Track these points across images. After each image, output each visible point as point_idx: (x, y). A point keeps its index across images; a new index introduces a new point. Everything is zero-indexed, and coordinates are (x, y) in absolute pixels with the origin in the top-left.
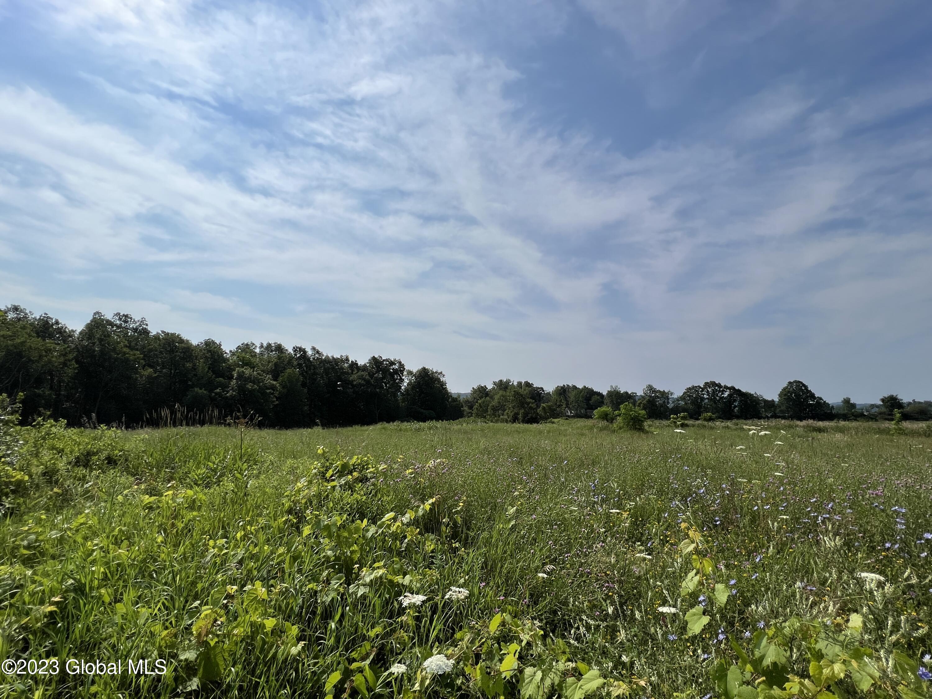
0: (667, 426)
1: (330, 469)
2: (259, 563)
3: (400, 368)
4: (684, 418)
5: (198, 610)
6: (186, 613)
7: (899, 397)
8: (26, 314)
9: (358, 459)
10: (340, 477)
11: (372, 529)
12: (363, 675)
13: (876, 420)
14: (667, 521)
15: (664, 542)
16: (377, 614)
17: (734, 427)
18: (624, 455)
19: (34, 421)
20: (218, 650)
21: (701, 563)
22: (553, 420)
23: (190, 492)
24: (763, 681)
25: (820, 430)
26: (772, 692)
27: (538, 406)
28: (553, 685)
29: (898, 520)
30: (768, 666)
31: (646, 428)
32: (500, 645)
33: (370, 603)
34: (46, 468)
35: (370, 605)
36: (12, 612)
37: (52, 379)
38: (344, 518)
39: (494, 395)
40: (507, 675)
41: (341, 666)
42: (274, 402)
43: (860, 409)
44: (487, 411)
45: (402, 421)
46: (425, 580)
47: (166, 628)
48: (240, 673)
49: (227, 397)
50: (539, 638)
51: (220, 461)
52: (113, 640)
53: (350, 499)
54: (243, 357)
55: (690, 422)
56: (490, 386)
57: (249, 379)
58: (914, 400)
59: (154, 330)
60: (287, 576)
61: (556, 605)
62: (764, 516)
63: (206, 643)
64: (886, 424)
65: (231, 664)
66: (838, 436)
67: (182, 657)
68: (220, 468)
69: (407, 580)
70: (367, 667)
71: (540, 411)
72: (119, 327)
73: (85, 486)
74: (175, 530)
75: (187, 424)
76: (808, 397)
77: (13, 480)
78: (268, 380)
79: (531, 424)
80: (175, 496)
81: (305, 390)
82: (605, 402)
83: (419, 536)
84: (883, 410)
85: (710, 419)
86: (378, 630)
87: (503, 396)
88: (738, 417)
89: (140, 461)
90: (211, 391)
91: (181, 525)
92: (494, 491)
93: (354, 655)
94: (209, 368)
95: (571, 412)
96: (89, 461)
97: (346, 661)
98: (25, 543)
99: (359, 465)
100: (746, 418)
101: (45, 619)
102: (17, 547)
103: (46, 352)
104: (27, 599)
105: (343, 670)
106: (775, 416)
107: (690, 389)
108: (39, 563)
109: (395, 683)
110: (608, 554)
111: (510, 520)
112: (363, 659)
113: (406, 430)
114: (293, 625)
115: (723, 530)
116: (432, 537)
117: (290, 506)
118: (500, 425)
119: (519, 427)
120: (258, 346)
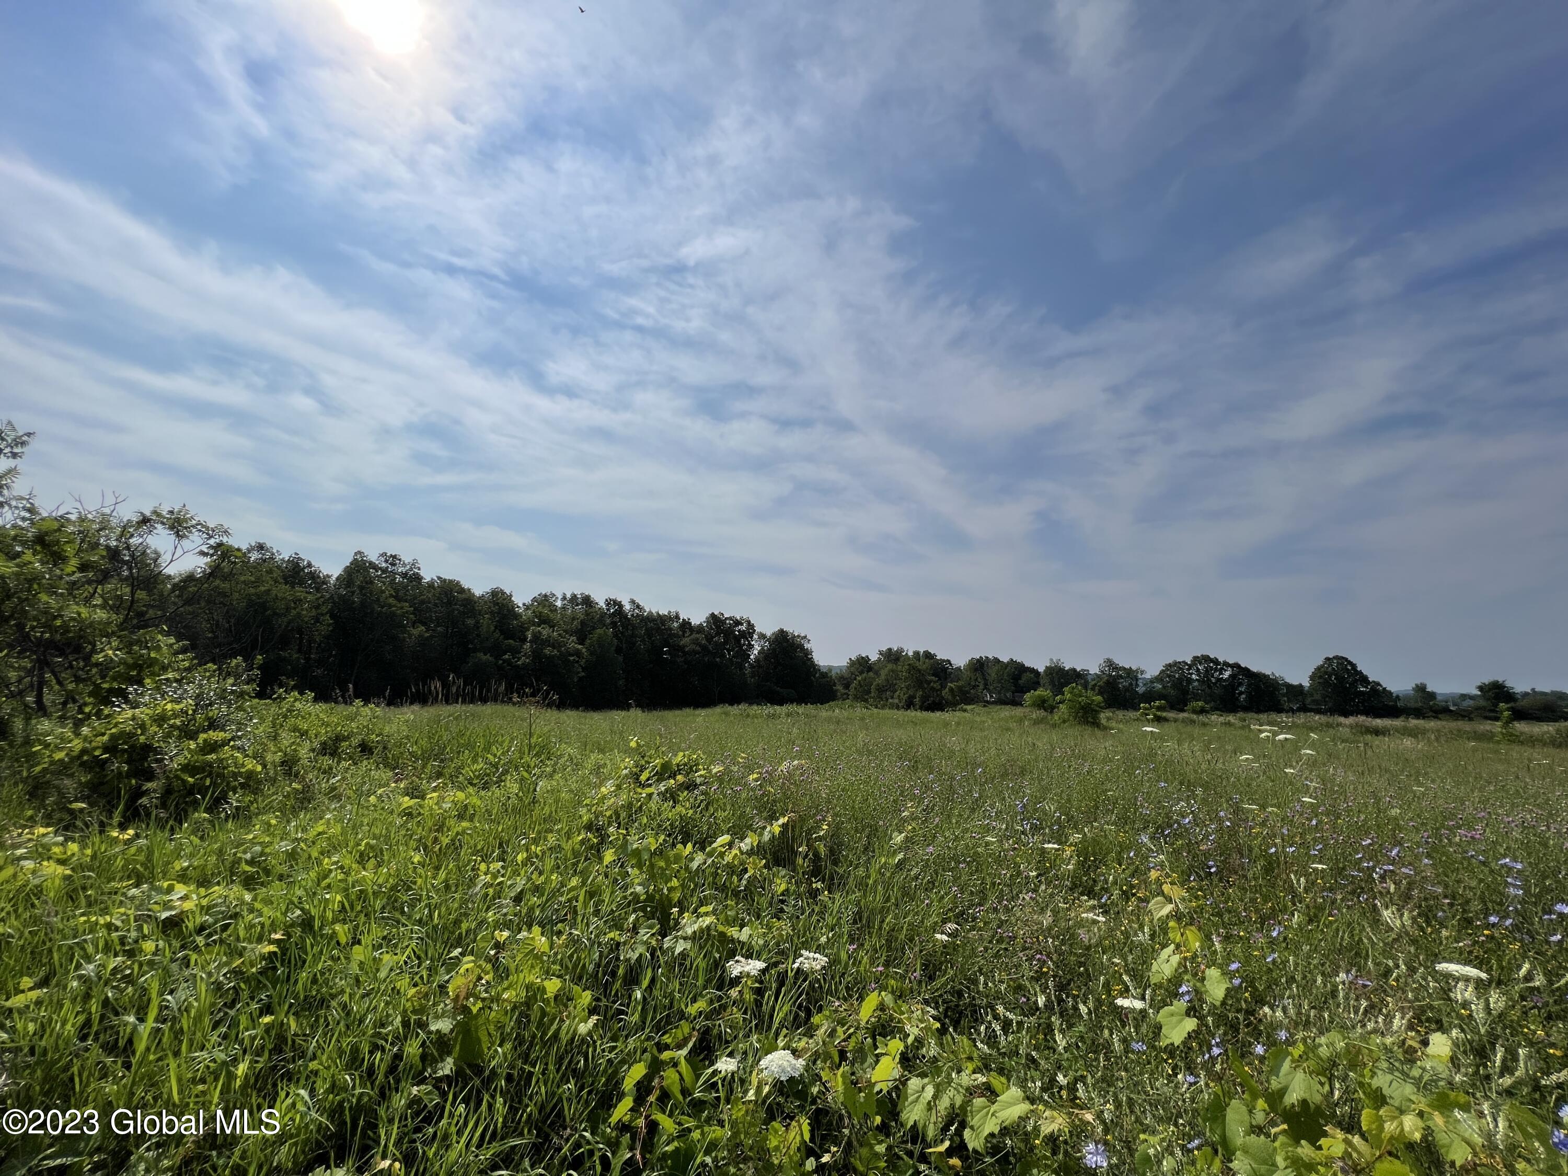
0: (1134, 720)
1: (645, 769)
2: (544, 898)
3: (748, 629)
4: (1159, 708)
5: (457, 961)
6: (442, 965)
7: (1509, 684)
8: (273, 554)
9: (684, 756)
10: (659, 781)
11: (699, 858)
12: (678, 1071)
13: (1471, 719)
14: (1133, 863)
15: (1126, 896)
16: (700, 982)
17: (1240, 724)
18: (1069, 760)
19: (275, 693)
20: (481, 1021)
21: (1182, 935)
22: (965, 707)
23: (461, 795)
24: (1285, 1130)
25: (1377, 732)
26: (1299, 1150)
27: (943, 687)
28: (952, 1106)
29: (1509, 880)
30: (1293, 1105)
31: (1104, 721)
32: (874, 1039)
33: (691, 964)
34: (285, 754)
35: (691, 968)
36: (222, 950)
37: (301, 639)
38: (661, 840)
39: (880, 669)
40: (884, 1087)
41: (647, 1056)
42: (579, 673)
43: (1442, 701)
44: (870, 692)
45: (751, 704)
46: (771, 936)
47: (415, 985)
48: (509, 1056)
49: (518, 666)
50: (933, 1034)
51: (503, 754)
52: (346, 998)
53: (671, 813)
54: (541, 613)
55: (1171, 715)
56: (874, 657)
57: (547, 642)
58: (1533, 690)
59: (428, 575)
60: (579, 918)
61: (961, 983)
62: (1286, 863)
63: (466, 1010)
64: (1487, 726)
65: (498, 1042)
66: (1408, 742)
67: (433, 1028)
68: (502, 762)
69: (744, 935)
70: (683, 1060)
71: (945, 693)
72: (384, 571)
73: (331, 782)
74: (438, 847)
75: (464, 702)
76: (1356, 681)
77: (243, 770)
78: (572, 643)
79: (933, 711)
80: (441, 799)
81: (621, 659)
82: (1042, 682)
83: (765, 871)
84: (1482, 703)
85: (1202, 711)
86: (701, 1005)
87: (892, 671)
88: (1246, 709)
89: (402, 750)
90: (498, 657)
91: (445, 841)
92: (875, 810)
93: (667, 1039)
94: (496, 627)
95: (991, 697)
96: (337, 748)
97: (655, 1048)
98: (248, 856)
99: (685, 765)
100: (1259, 711)
101: (264, 963)
102: (238, 861)
103: (295, 603)
104: (242, 933)
105: (649, 1060)
106: (1304, 709)
107: (1170, 665)
108: (262, 884)
109: (723, 1086)
110: (1042, 909)
111: (895, 853)
112: (679, 1047)
113: (755, 716)
114: (584, 991)
115: (1221, 880)
116: (783, 872)
117: (590, 819)
118: (887, 712)
119: (915, 716)
120: (560, 597)
